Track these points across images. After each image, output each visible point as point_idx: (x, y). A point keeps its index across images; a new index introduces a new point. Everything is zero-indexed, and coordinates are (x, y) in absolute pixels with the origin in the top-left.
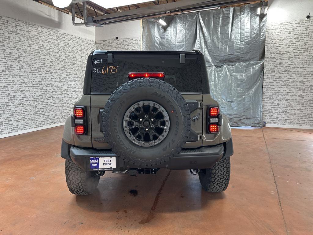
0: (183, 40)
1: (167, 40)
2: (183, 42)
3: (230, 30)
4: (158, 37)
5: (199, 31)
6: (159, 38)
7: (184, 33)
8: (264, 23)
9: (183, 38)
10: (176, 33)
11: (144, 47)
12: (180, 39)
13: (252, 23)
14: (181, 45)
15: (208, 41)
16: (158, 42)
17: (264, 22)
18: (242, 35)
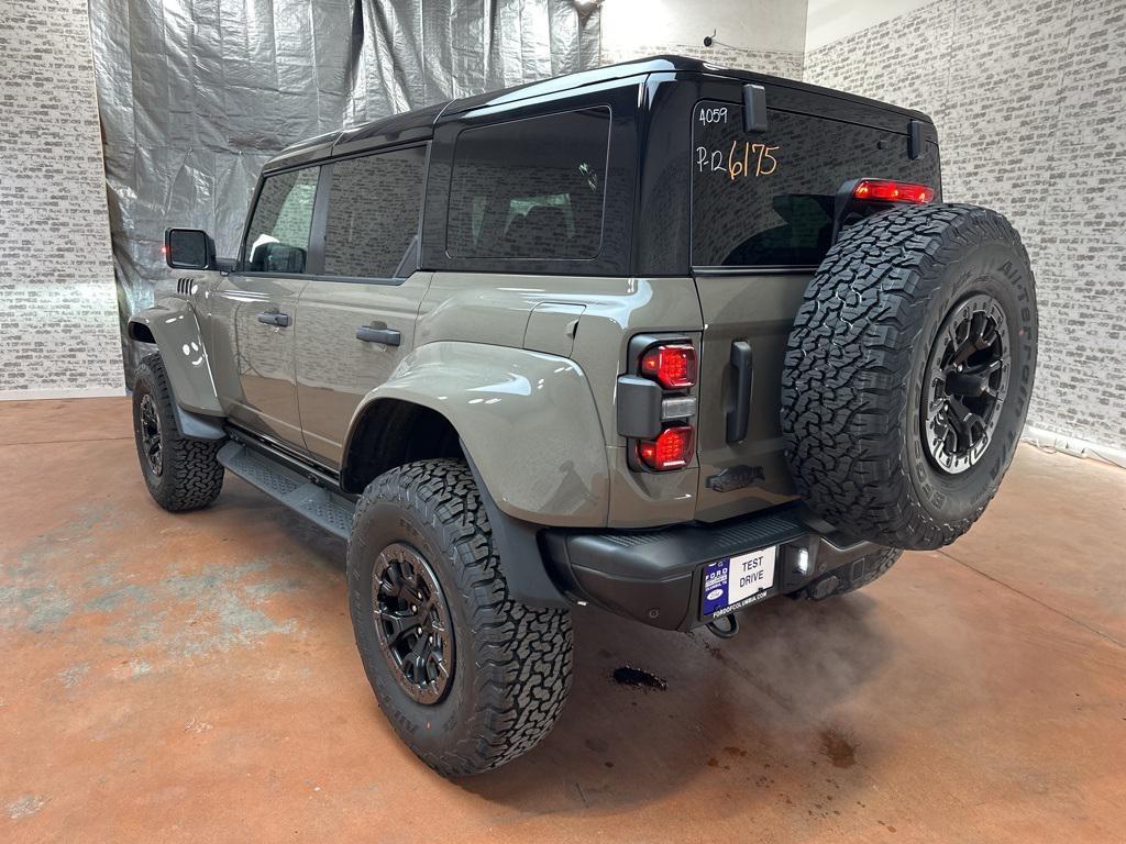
0: (306, 47)
1: (231, 33)
2: (309, 57)
3: (487, 40)
4: (182, 14)
5: (372, 20)
6: (188, 17)
7: (305, 16)
8: (592, 38)
9: (306, 41)
10: (271, 12)
11: (104, 47)
12: (290, 43)
13: (556, 29)
14: (298, 67)
15: (407, 70)
16: (183, 35)
17: (590, 33)
18: (529, 68)
